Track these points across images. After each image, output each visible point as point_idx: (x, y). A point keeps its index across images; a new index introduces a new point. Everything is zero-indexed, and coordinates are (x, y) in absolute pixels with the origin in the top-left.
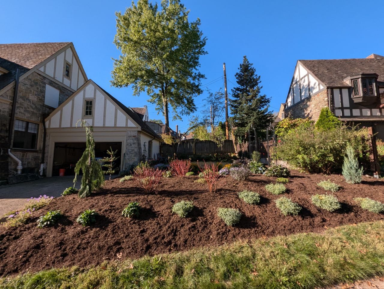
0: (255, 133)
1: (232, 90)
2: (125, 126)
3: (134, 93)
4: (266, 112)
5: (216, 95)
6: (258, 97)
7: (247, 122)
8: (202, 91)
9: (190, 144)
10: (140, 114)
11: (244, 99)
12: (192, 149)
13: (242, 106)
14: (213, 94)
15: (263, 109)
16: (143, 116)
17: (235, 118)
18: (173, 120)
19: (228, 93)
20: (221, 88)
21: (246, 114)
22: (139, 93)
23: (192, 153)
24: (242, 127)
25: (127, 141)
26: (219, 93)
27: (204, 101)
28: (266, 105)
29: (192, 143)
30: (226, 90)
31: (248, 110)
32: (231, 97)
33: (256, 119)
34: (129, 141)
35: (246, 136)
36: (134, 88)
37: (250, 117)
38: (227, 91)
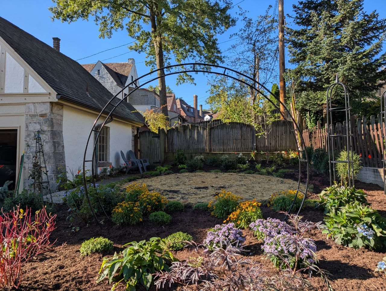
0: (347, 102)
1: (295, 7)
2: (21, 91)
3: (100, 33)
4: (377, 53)
5: (260, 23)
6: (359, 18)
7: (328, 78)
8: (234, 21)
9: (198, 130)
10: (122, 75)
11: (322, 25)
12: (202, 142)
13: (317, 43)
14: (253, 21)
15: (367, 48)
16: (127, 77)
17: (298, 72)
18: (177, 84)
19: (285, 15)
20: (271, 6)
21: (327, 60)
22: (111, 32)
23: (203, 149)
24: (315, 90)
25: (27, 127)
26: (265, 17)
27: (234, 37)
28: (376, 37)
29: (204, 129)
30: (280, 9)
31: (332, 49)
32: (291, 24)
33: (350, 69)
34: (31, 128)
35: (325, 111)
36: (99, 23)
37: (337, 67)
38: (282, 11)
